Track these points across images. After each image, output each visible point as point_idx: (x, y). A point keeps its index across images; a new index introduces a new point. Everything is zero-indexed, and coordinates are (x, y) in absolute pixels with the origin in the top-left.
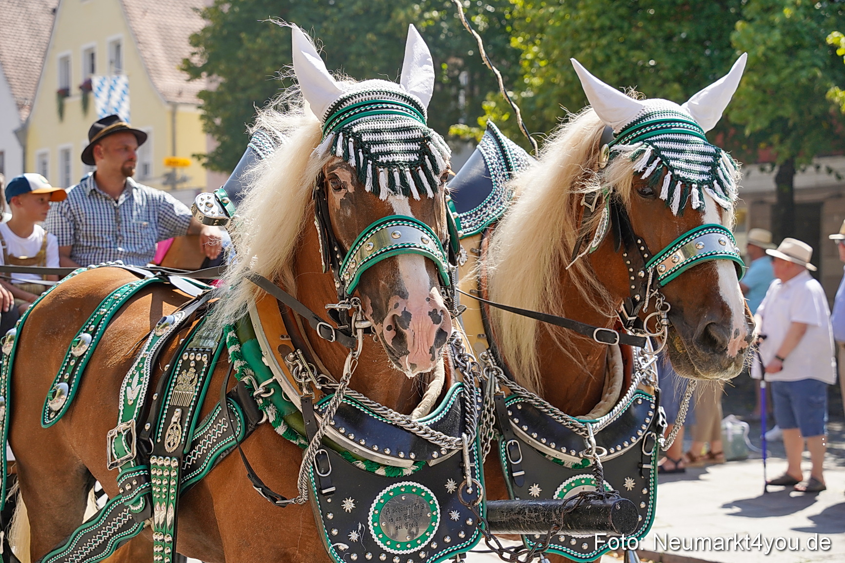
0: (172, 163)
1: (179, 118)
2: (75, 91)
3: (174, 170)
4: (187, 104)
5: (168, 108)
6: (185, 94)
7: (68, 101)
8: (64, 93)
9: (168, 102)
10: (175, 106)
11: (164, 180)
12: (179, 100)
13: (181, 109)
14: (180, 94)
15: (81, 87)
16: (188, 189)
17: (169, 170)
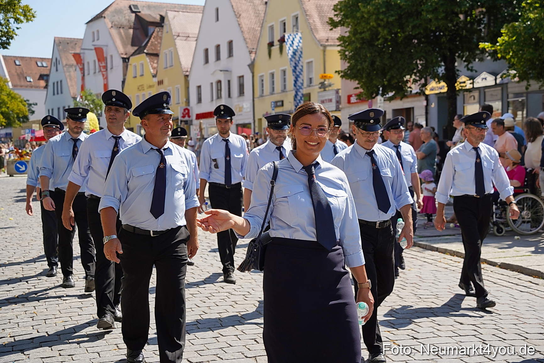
0: (324, 77)
1: (327, 53)
2: (276, 43)
3: (325, 81)
4: (331, 46)
5: (322, 48)
6: (329, 41)
7: (273, 48)
8: (271, 44)
9: (321, 45)
10: (325, 47)
11: (320, 85)
12: (327, 44)
13: (328, 48)
14: (327, 40)
15: (279, 41)
16: (332, 90)
17: (322, 80)
